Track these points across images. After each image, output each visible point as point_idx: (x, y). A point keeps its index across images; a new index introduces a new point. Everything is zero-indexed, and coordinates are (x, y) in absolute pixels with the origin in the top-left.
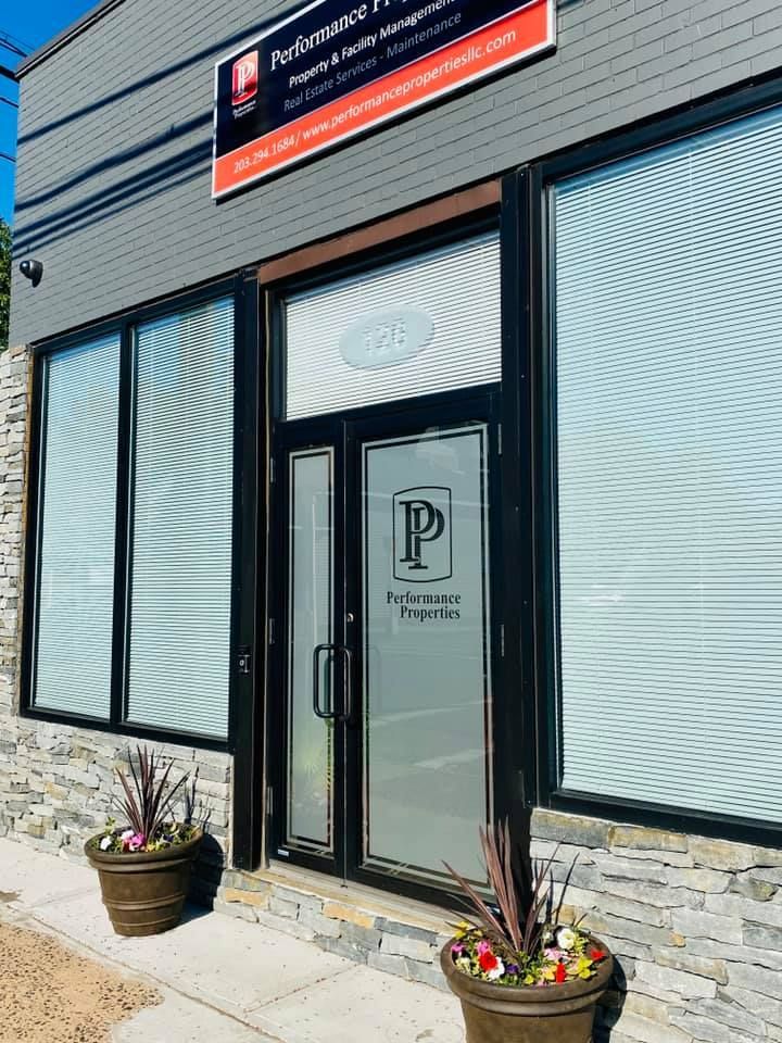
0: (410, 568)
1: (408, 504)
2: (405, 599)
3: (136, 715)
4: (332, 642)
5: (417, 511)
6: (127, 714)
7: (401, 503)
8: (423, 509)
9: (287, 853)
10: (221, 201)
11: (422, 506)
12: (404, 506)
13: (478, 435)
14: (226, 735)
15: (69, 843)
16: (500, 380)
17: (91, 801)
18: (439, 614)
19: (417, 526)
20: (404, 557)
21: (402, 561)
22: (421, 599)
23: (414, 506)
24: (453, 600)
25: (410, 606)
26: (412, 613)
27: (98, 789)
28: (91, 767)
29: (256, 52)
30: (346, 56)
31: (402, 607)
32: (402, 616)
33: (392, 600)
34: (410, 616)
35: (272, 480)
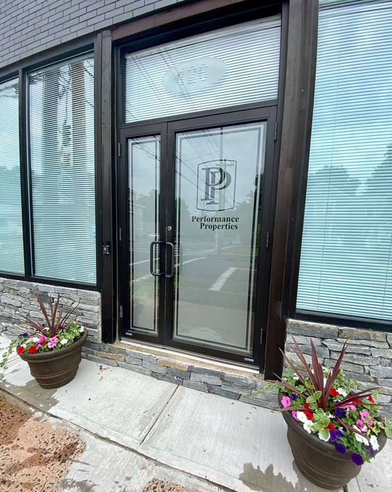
0: (207, 204)
1: (208, 170)
2: (203, 220)
3: (40, 273)
5: (213, 173)
6: (34, 272)
9: (131, 334)
12: (205, 171)
14: (96, 283)
15: (6, 330)
16: (277, 98)
17: (17, 312)
18: (224, 227)
19: (213, 181)
20: (204, 198)
21: (202, 200)
22: (214, 220)
23: (211, 170)
24: (233, 220)
25: (206, 223)
26: (208, 227)
27: (21, 307)
28: (15, 297)
31: (201, 224)
32: (201, 228)
33: (195, 220)
34: (206, 228)
35: (119, 155)
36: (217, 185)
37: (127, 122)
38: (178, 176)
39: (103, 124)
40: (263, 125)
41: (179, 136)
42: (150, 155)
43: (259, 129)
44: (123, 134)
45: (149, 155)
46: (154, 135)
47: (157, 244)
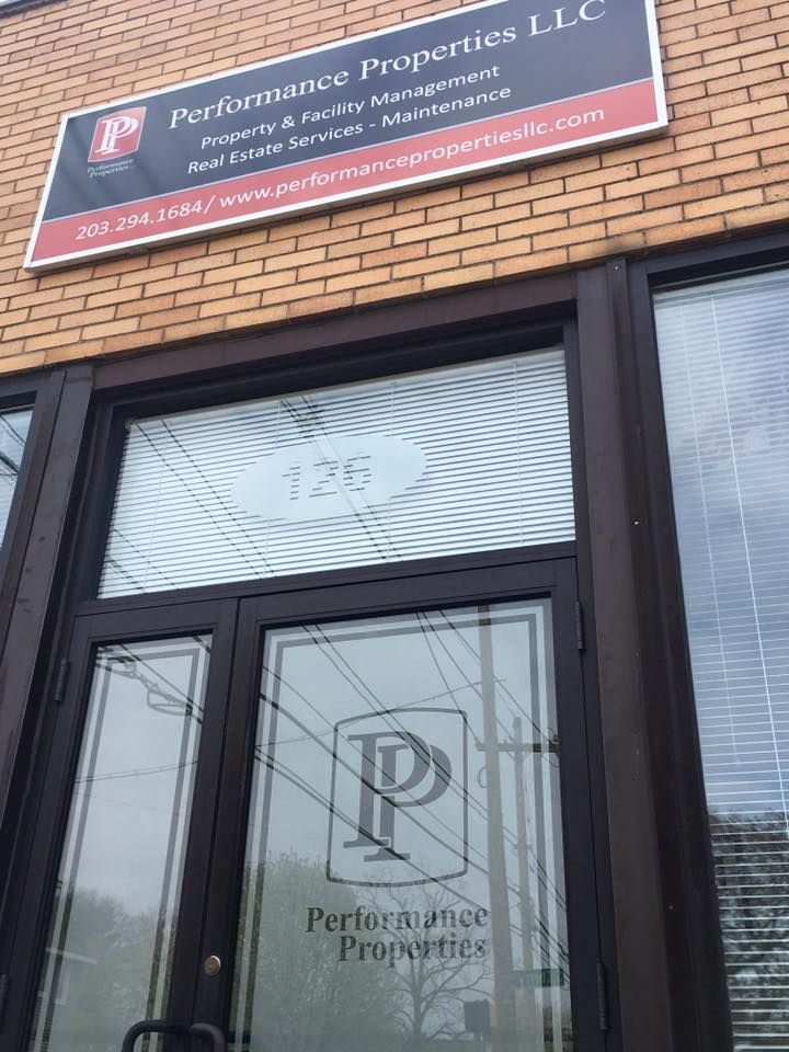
0: (368, 858)
1: (369, 740)
2: (351, 922)
4: (157, 1015)
5: (390, 753)
7: (351, 738)
8: (403, 747)
10: (41, 274)
11: (399, 741)
12: (359, 744)
13: (526, 624)
16: (574, 538)
19: (389, 777)
20: (353, 838)
21: (347, 845)
23: (380, 742)
24: (467, 919)
25: (363, 935)
26: (368, 951)
29: (145, 108)
30: (308, 121)
31: (343, 938)
32: (343, 958)
33: (319, 925)
34: (362, 957)
35: (57, 697)
36: (402, 788)
37: (104, 596)
38: (261, 770)
39: (22, 601)
40: (541, 608)
41: (274, 639)
42: (162, 700)
43: (531, 619)
44: (84, 631)
45: (155, 699)
46: (195, 634)
47: (154, 1035)
